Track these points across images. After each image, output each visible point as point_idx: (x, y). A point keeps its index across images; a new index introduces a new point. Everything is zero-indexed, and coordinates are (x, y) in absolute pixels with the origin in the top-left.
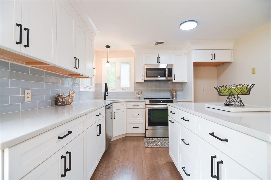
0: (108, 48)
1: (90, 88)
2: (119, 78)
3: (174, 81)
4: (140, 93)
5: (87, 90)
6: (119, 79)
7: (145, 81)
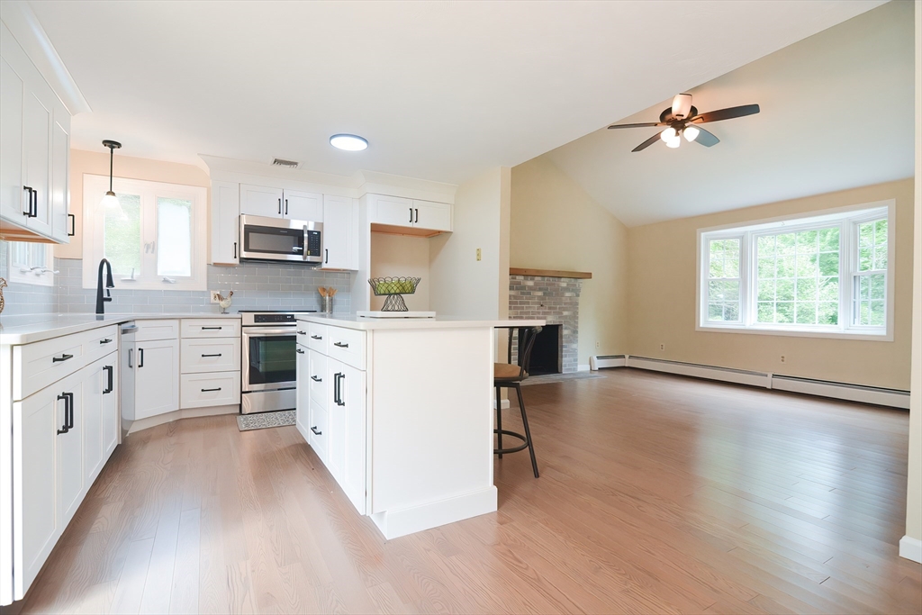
0: (112, 148)
1: (38, 275)
2: (151, 247)
3: (324, 266)
4: (225, 294)
5: (30, 279)
6: (150, 250)
7: (243, 260)
